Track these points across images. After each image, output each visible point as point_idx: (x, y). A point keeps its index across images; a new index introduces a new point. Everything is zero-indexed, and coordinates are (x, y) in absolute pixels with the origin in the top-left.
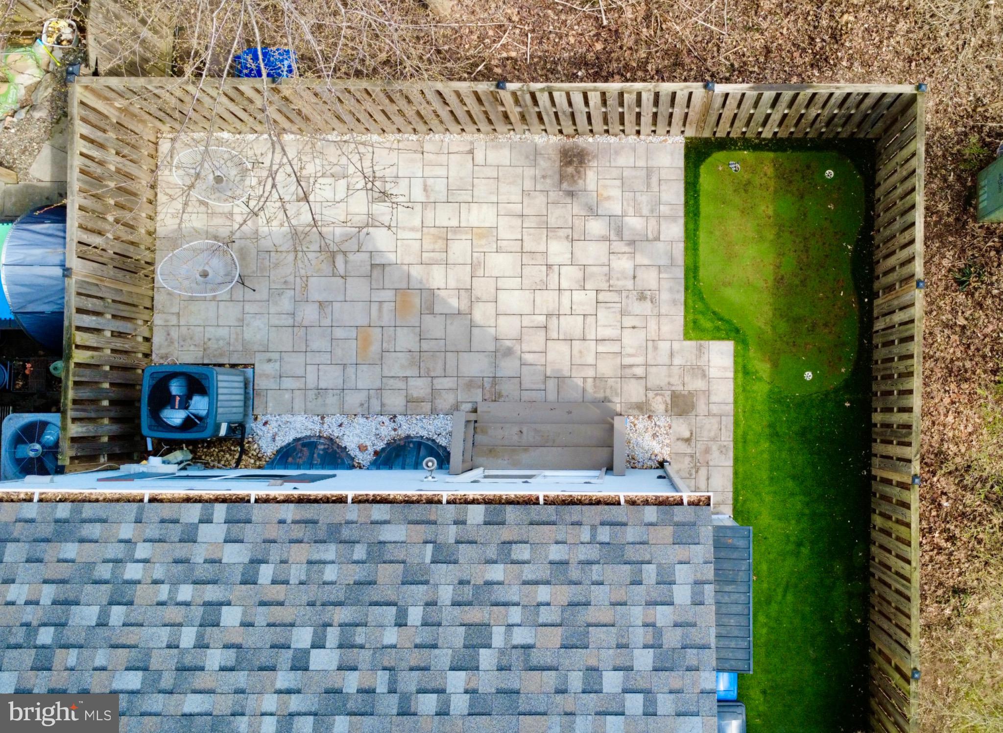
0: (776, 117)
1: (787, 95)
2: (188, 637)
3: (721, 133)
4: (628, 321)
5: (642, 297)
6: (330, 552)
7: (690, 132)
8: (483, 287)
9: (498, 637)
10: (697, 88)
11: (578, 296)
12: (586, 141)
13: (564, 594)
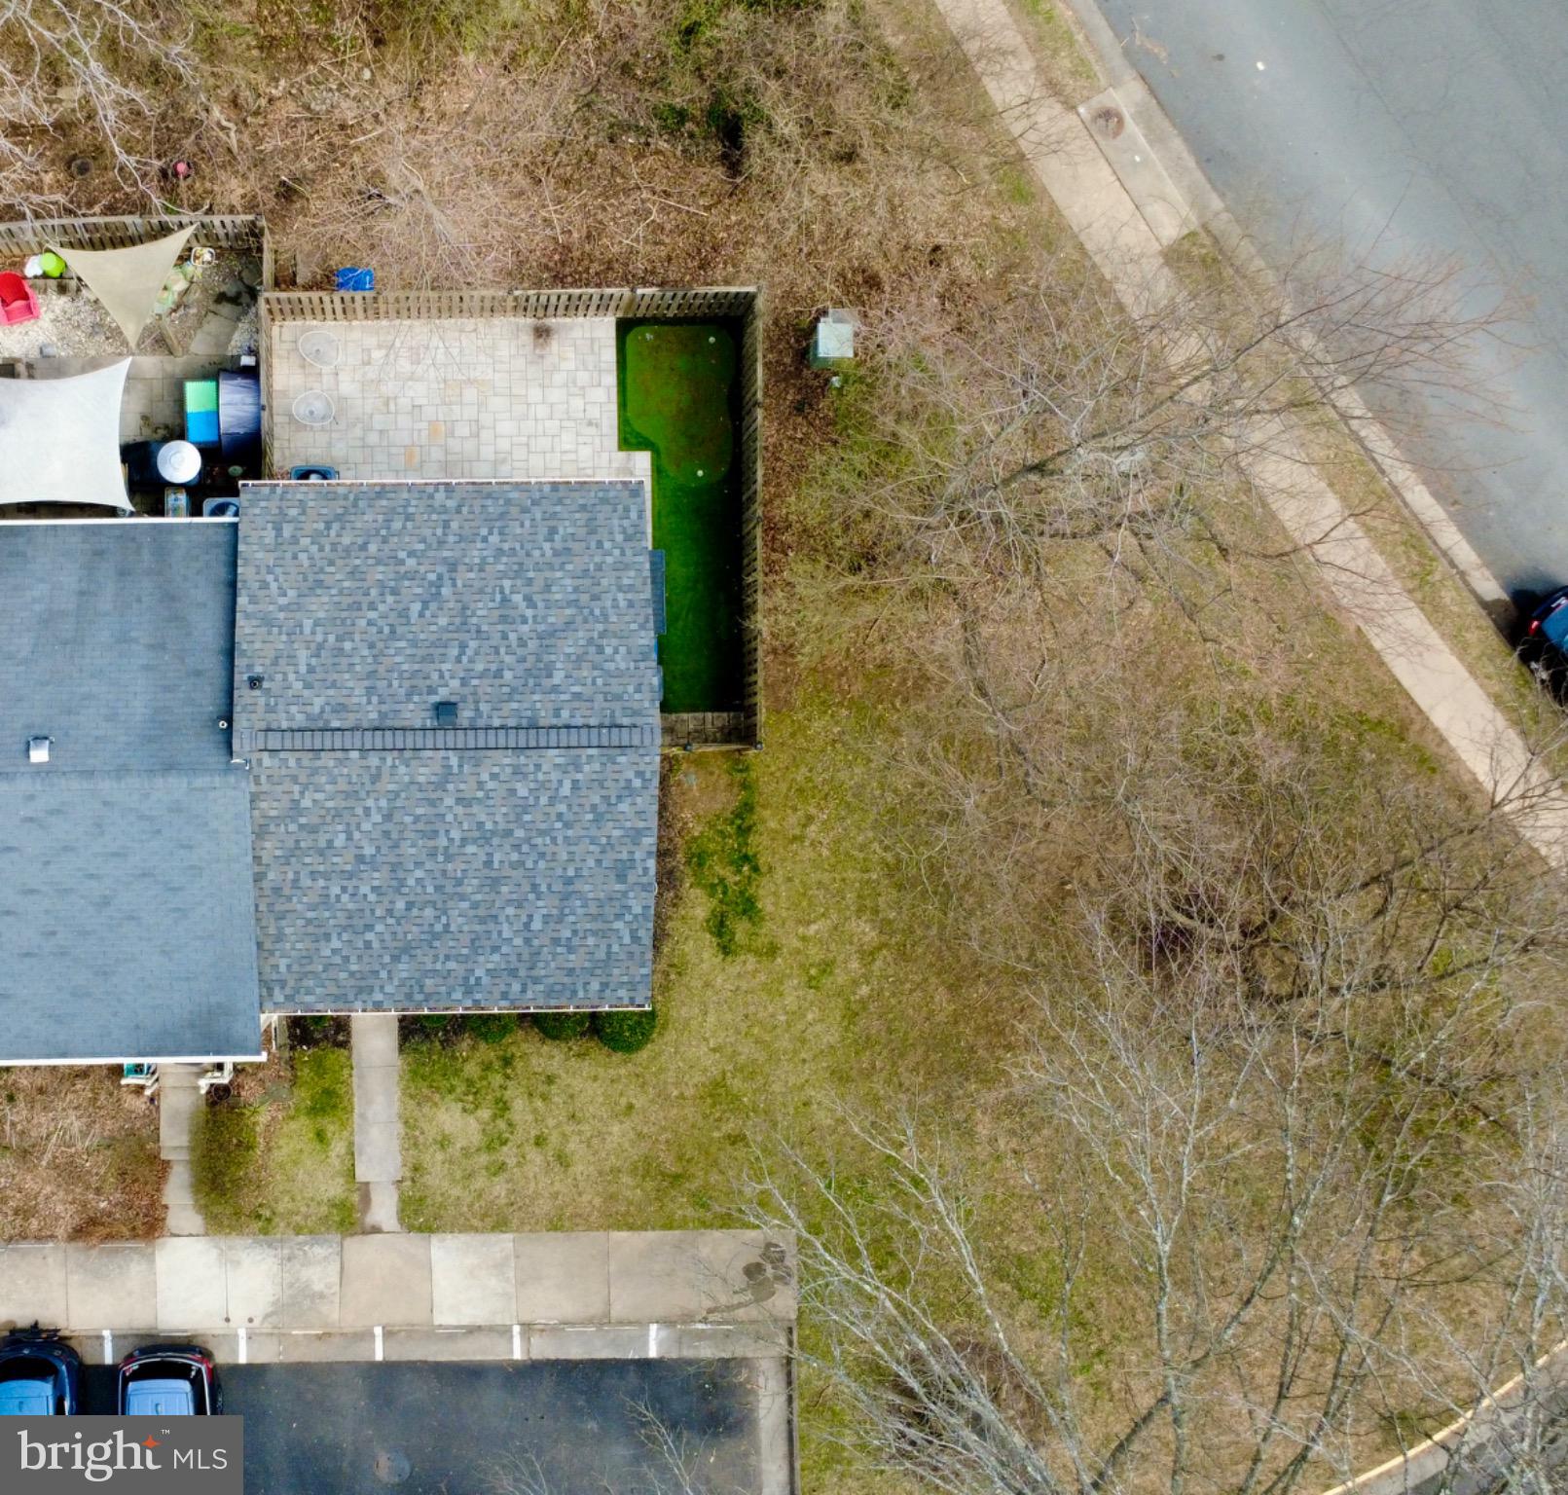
0: (675, 305)
1: (680, 294)
2: (439, 532)
3: (639, 315)
4: (581, 440)
5: (590, 424)
6: (489, 502)
7: (620, 314)
8: (486, 419)
9: (561, 531)
10: (626, 291)
11: (548, 423)
12: (551, 321)
13: (586, 516)
